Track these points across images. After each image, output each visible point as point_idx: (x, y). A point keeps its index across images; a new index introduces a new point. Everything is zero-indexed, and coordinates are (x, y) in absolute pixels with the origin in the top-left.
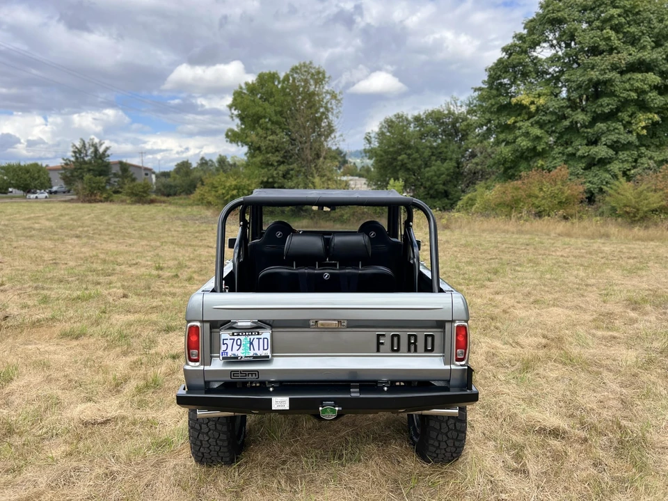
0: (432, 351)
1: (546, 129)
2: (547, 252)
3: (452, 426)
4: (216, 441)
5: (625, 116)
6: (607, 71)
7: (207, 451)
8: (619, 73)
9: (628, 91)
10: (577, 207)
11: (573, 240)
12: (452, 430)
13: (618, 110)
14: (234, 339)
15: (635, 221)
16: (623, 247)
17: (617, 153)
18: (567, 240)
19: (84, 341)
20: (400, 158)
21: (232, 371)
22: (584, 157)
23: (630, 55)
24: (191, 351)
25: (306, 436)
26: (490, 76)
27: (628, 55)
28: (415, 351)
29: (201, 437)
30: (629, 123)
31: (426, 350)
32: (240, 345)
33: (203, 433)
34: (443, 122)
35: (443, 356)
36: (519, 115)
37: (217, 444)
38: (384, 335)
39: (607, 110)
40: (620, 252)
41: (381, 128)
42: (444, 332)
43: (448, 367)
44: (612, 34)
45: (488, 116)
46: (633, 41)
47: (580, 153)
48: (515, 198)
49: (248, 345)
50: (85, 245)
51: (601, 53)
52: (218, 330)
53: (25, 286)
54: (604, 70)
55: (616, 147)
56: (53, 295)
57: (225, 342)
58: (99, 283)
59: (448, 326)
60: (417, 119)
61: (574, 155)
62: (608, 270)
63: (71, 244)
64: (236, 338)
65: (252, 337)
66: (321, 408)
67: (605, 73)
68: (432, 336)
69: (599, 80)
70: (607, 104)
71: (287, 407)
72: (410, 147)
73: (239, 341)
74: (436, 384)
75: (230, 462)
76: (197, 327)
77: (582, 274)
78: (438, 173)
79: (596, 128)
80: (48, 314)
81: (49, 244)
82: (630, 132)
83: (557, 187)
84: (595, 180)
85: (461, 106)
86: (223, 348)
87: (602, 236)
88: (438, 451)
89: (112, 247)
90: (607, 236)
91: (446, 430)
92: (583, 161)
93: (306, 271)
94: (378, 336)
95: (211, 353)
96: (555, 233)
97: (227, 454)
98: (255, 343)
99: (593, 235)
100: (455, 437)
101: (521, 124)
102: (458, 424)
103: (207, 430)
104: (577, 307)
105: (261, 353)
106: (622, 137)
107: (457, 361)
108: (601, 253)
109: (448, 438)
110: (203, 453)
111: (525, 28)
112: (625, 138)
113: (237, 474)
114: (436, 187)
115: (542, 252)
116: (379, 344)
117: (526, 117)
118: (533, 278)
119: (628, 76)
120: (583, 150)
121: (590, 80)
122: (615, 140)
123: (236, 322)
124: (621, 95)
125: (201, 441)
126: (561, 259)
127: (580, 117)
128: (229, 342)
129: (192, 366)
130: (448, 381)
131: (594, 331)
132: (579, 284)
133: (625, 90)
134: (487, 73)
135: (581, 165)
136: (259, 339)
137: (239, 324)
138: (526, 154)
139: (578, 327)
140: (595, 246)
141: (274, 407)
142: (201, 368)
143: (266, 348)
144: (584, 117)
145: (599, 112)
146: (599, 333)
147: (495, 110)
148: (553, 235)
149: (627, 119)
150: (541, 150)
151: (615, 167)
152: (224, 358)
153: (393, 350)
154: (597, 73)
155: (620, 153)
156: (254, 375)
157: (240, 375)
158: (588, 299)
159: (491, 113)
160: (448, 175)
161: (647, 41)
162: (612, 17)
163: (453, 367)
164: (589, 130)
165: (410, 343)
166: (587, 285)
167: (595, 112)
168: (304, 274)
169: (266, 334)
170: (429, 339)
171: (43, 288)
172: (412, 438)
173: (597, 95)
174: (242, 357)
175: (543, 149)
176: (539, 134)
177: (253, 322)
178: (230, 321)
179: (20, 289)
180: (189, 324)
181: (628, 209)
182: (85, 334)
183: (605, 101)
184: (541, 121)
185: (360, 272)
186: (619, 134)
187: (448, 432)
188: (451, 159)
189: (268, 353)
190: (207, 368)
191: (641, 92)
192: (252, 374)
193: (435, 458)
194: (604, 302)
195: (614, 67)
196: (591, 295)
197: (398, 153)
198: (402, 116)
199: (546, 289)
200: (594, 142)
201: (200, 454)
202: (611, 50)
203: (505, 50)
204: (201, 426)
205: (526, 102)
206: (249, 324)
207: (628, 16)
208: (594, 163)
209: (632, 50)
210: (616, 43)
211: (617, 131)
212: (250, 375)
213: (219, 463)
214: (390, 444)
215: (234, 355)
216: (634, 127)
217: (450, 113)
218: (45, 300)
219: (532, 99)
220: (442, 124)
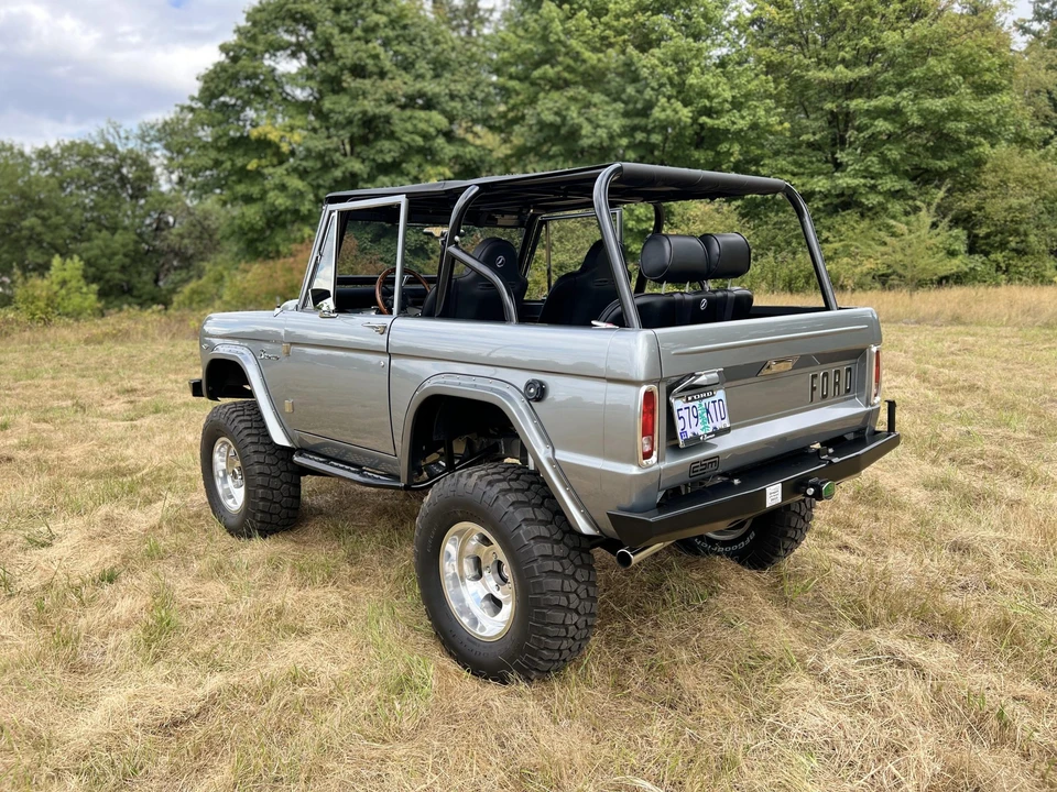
1: (309, 179)
5: (411, 168)
6: (383, 103)
8: (397, 106)
9: (410, 133)
13: (402, 159)
14: (689, 408)
20: (26, 223)
21: (691, 463)
23: (405, 83)
24: (646, 438)
26: (204, 91)
27: (401, 84)
32: (697, 417)
34: (97, 164)
36: (263, 156)
39: (389, 159)
44: (381, 51)
46: (407, 65)
49: (705, 415)
51: (369, 75)
54: (379, 100)
57: (681, 413)
60: (44, 154)
64: (691, 404)
67: (381, 105)
69: (373, 115)
70: (388, 150)
72: (41, 204)
73: (695, 410)
76: (653, 392)
78: (108, 251)
85: (127, 138)
86: (681, 424)
98: (712, 409)
101: (271, 170)
111: (247, 20)
114: (107, 276)
117: (276, 161)
119: (409, 113)
121: (364, 113)
123: (700, 376)
124: (404, 139)
128: (685, 415)
133: (407, 131)
134: (199, 85)
135: (366, 236)
136: (714, 402)
137: (702, 378)
138: (283, 217)
142: (657, 466)
143: (723, 415)
145: (380, 161)
147: (225, 144)
150: (306, 212)
154: (372, 103)
156: (714, 464)
157: (700, 467)
159: (219, 150)
160: (126, 255)
161: (422, 66)
167: (374, 160)
174: (704, 436)
175: (309, 211)
176: (300, 187)
177: (718, 373)
178: (693, 375)
180: (645, 389)
183: (386, 144)
184: (301, 168)
188: (125, 228)
191: (426, 136)
192: (712, 462)
195: (389, 99)
197: (20, 214)
198: (11, 148)
202: (382, 74)
203: (224, 48)
205: (273, 136)
209: (408, 78)
210: (388, 65)
212: (711, 465)
215: (694, 434)
217: (111, 150)
219: (282, 133)
220: (95, 166)
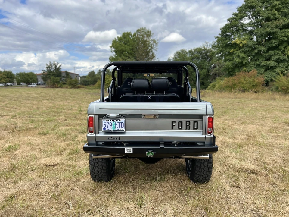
0: (197, 129)
1: (247, 54)
2: (248, 105)
3: (206, 165)
4: (101, 170)
5: (282, 48)
6: (274, 28)
7: (97, 175)
8: (279, 29)
9: (283, 37)
10: (261, 88)
11: (259, 101)
12: (206, 167)
13: (279, 45)
14: (109, 123)
15: (287, 93)
16: (281, 103)
17: (279, 64)
18: (257, 101)
19: (48, 136)
21: (108, 137)
22: (264, 66)
23: (284, 21)
24: (90, 128)
25: (141, 172)
26: (222, 31)
28: (189, 129)
29: (95, 168)
30: (284, 51)
31: (194, 129)
32: (111, 125)
33: (96, 167)
34: (202, 53)
35: (202, 131)
36: (235, 48)
37: (102, 172)
38: (175, 122)
39: (274, 45)
40: (280, 105)
41: (175, 56)
42: (203, 120)
43: (204, 136)
44: (276, 12)
45: (221, 49)
46: (286, 15)
47: (262, 64)
48: (233, 84)
49: (115, 125)
50: (50, 103)
51: (271, 20)
52: (101, 119)
53: (25, 116)
54: (273, 28)
55: (278, 61)
56: (36, 119)
57: (105, 124)
58: (55, 116)
59: (204, 117)
60: (190, 52)
61: (259, 65)
62: (275, 112)
63: (45, 102)
64: (110, 122)
65: (116, 122)
66: (146, 153)
67: (273, 29)
68: (197, 122)
69: (270, 32)
70: (274, 43)
71: (132, 152)
73: (111, 124)
74: (199, 144)
75: (107, 181)
76: (93, 117)
77: (263, 113)
79: (269, 53)
80: (33, 126)
81: (36, 102)
82: (284, 55)
83: (252, 79)
84: (269, 76)
85: (209, 46)
86: (104, 126)
87: (272, 99)
88: (199, 177)
89: (61, 103)
90: (274, 99)
91: (203, 167)
92: (264, 67)
93: (141, 95)
94: (173, 122)
95: (99, 129)
96: (251, 98)
97: (106, 176)
98: (118, 124)
99: (268, 99)
100: (207, 170)
101: (236, 52)
102: (209, 164)
103: (97, 165)
104: (262, 125)
105: (121, 129)
106: (281, 57)
107: (208, 133)
108: (272, 105)
109: (204, 170)
110: (95, 176)
111: (237, 11)
112: (282, 57)
113: (110, 185)
115: (246, 105)
116: (173, 126)
117: (238, 49)
118: (241, 115)
119: (283, 30)
120: (263, 63)
121: (267, 32)
122: (278, 58)
123: (109, 115)
124: (281, 39)
125: (95, 170)
126: (254, 108)
127: (262, 48)
128: (107, 124)
129: (90, 134)
130: (204, 142)
131: (270, 134)
132: (262, 117)
134: (221, 31)
135: (263, 69)
136: (119, 123)
137: (111, 116)
138: (238, 65)
139: (262, 132)
140: (269, 103)
141: (126, 152)
142: (94, 135)
143: (122, 127)
144: (264, 48)
145: (271, 46)
146: (272, 134)
147: (224, 46)
148: (250, 99)
149: (283, 49)
150: (245, 63)
151: (278, 70)
152: (104, 131)
153: (179, 129)
154: (270, 29)
155: (280, 64)
156: (117, 139)
157: (111, 138)
158: (267, 122)
159: (222, 47)
160: (204, 75)
162: (276, 5)
163: (206, 136)
164: (266, 54)
165: (187, 125)
166: (266, 117)
167: (269, 46)
168: (140, 96)
169: (123, 121)
170: (196, 124)
171: (32, 117)
172: (188, 172)
173: (270, 39)
174: (112, 131)
175: (246, 63)
176: (244, 56)
177: (117, 115)
178: (107, 114)
179: (22, 118)
180: (89, 116)
181: (284, 88)
182: (48, 134)
183: (273, 41)
184: (245, 50)
185: (164, 95)
186: (280, 56)
187: (204, 168)
188: (205, 69)
189: (124, 129)
190: (97, 135)
192: (116, 138)
193: (198, 180)
194: (274, 123)
195: (277, 27)
196: (268, 120)
198: (184, 50)
199: (248, 118)
200: (269, 59)
201: (94, 176)
202: (276, 19)
203: (229, 20)
204: (94, 163)
205: (238, 42)
206: (115, 116)
207: (283, 4)
208: (268, 69)
209: (285, 19)
210: (278, 16)
211: (278, 54)
212: (116, 139)
213: (103, 180)
214: (178, 174)
215: (109, 129)
216: (286, 53)
217: (205, 49)
218: (33, 122)
219: (241, 41)
220: (201, 54)
